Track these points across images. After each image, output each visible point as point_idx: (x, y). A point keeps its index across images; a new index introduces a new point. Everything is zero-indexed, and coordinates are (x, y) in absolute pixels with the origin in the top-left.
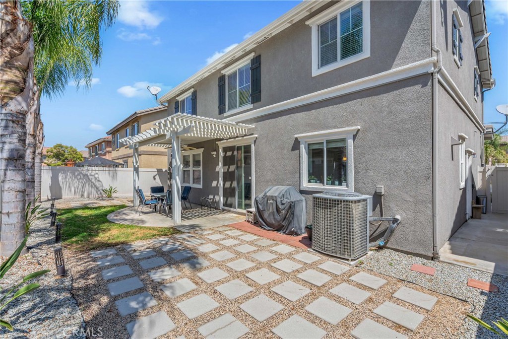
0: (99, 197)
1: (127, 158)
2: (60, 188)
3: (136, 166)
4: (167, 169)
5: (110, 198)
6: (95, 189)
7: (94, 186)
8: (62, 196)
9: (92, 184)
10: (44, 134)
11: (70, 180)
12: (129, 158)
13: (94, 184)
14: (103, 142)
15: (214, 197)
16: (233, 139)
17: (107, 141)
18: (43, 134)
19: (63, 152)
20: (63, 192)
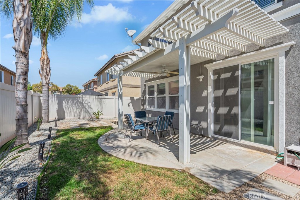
0: (90, 119)
1: (107, 91)
2: (64, 112)
3: (121, 93)
4: (140, 96)
5: (98, 119)
6: (88, 114)
7: (87, 112)
8: (65, 117)
9: (86, 110)
10: (51, 68)
11: (71, 106)
12: (109, 91)
13: (87, 110)
14: (92, 82)
15: (199, 123)
16: (236, 57)
17: (95, 81)
18: (49, 68)
19: (71, 89)
20: (66, 114)
